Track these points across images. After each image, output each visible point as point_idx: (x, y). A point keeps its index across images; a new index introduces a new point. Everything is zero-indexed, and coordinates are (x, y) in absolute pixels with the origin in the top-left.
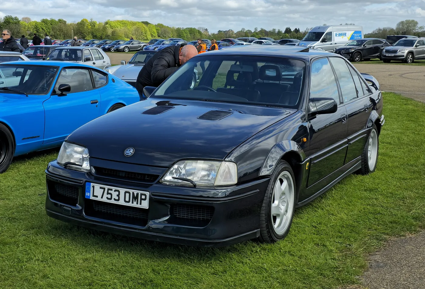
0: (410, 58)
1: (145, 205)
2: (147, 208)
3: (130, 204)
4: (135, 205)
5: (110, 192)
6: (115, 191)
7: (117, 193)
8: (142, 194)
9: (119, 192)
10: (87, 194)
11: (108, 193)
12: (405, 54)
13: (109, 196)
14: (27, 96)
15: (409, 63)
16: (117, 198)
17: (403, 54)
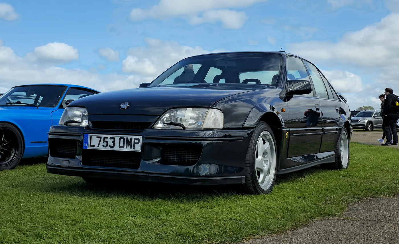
0: (370, 126)
1: (138, 148)
2: (140, 151)
3: (124, 149)
4: (129, 149)
5: (106, 140)
6: (111, 138)
7: (112, 140)
8: (135, 139)
9: (114, 138)
10: (85, 145)
11: (104, 141)
12: (365, 124)
13: (105, 144)
14: (37, 108)
15: (369, 131)
16: (112, 145)
17: (363, 123)
